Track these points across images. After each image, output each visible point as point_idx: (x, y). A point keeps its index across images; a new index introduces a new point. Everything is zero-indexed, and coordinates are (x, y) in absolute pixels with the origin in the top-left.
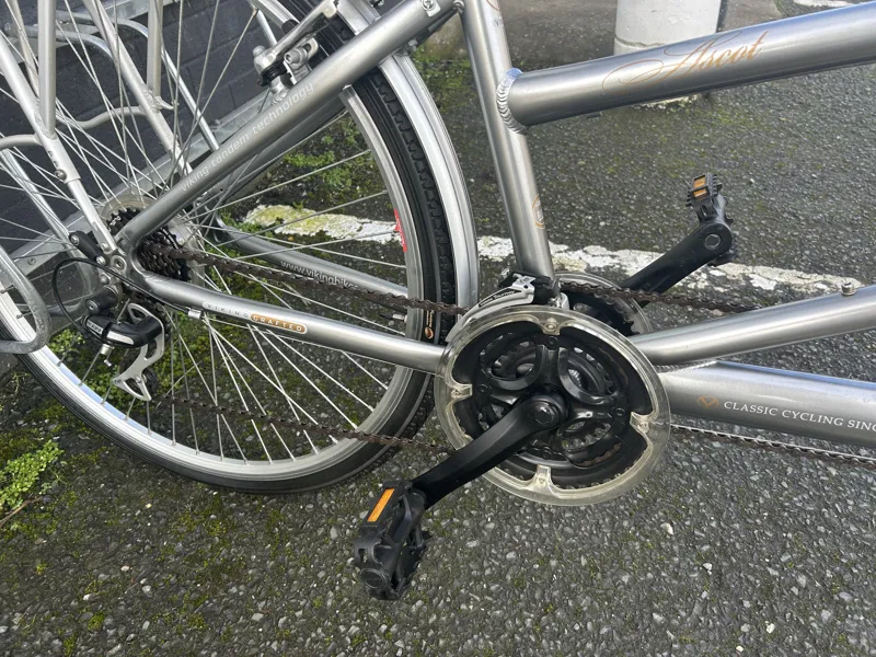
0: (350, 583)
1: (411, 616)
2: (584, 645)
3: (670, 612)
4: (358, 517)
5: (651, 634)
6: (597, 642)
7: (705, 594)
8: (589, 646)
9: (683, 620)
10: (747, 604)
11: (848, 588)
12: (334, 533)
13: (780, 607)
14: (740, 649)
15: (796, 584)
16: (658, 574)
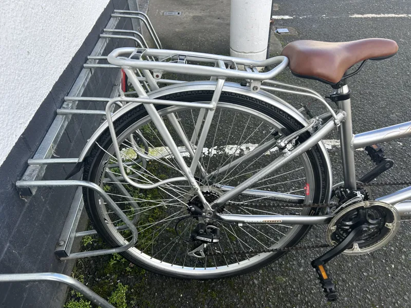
0: (273, 297)
1: (299, 300)
2: (352, 290)
3: (367, 271)
4: (259, 273)
5: (366, 279)
6: (355, 288)
7: (372, 262)
8: (353, 290)
9: (371, 272)
10: (384, 261)
11: (404, 247)
12: (256, 282)
13: (392, 259)
14: (389, 275)
15: (392, 250)
16: (357, 260)
